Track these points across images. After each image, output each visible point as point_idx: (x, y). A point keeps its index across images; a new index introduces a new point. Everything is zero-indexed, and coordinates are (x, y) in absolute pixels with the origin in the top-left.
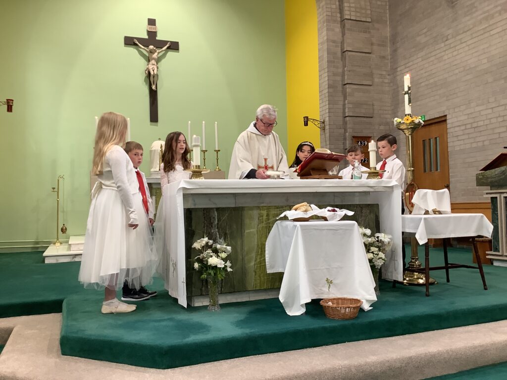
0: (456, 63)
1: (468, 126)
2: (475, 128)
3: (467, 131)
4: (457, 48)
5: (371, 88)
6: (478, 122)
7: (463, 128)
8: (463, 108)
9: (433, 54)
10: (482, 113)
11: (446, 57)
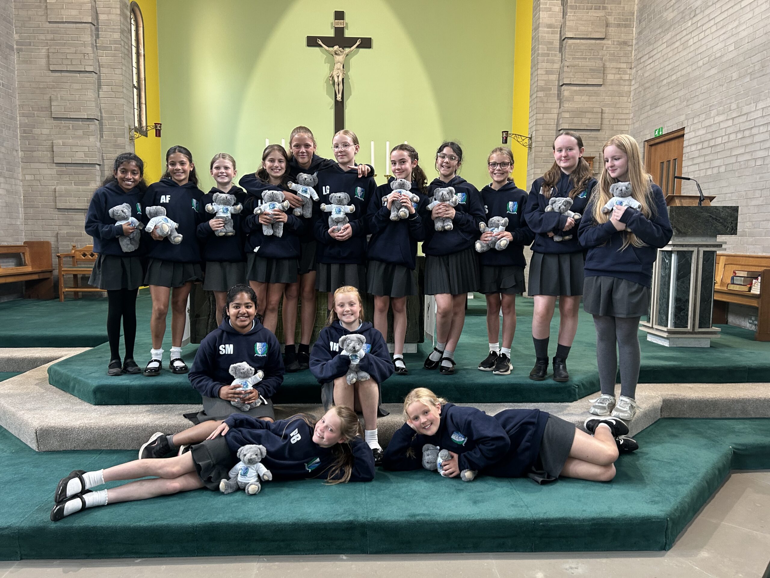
0: (700, 51)
1: (706, 144)
2: (712, 147)
3: (704, 152)
4: (704, 28)
5: (601, 88)
6: (716, 138)
7: (700, 147)
8: (703, 116)
9: (678, 37)
10: (723, 125)
11: (691, 42)
